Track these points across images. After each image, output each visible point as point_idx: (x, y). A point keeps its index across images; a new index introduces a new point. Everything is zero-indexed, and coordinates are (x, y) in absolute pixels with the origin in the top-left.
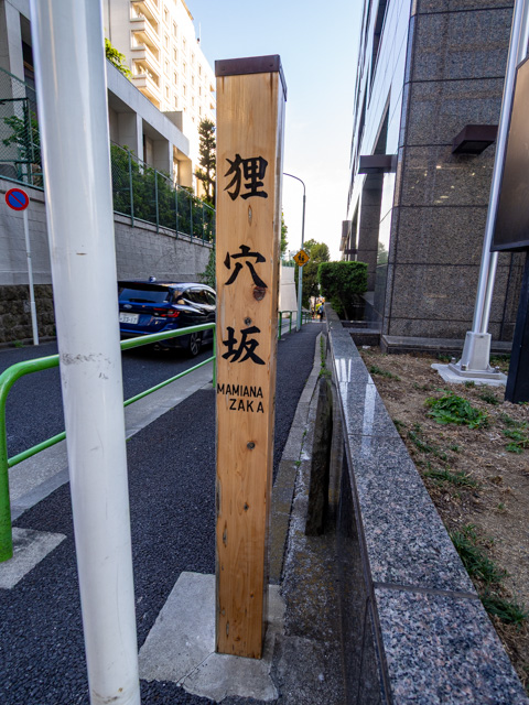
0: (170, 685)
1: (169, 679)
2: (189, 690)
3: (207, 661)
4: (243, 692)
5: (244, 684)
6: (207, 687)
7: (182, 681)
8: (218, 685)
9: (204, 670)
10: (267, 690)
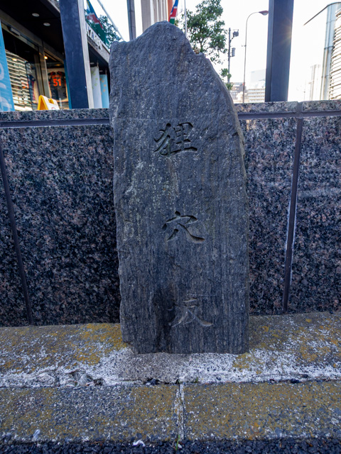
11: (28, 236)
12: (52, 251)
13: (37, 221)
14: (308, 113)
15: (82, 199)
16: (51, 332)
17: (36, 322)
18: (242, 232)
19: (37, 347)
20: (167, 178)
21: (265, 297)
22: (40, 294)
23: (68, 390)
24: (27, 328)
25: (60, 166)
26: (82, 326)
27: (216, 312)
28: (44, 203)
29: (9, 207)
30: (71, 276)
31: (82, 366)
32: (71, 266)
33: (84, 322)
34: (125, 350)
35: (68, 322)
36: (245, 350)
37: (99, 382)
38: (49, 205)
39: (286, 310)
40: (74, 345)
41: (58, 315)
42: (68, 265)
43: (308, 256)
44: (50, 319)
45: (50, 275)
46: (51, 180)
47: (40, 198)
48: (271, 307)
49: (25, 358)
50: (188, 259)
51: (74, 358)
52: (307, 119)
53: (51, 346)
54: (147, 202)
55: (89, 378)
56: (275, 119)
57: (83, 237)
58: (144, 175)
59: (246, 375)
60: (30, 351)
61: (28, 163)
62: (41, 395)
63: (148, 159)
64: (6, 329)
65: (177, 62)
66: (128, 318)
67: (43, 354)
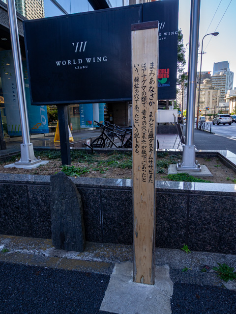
0: (172, 301)
1: (169, 302)
2: (172, 294)
3: (158, 288)
4: (168, 275)
5: (165, 274)
6: (169, 287)
7: (169, 297)
8: (168, 283)
9: (163, 288)
10: (166, 268)
11: (33, 212)
12: (39, 217)
13: (35, 208)
14: (103, 188)
15: (47, 204)
16: (37, 240)
17: (33, 237)
18: (79, 220)
19: (32, 244)
20: (62, 205)
21: (96, 237)
22: (35, 229)
23: (36, 256)
24: (31, 238)
25: (41, 195)
26: (45, 240)
27: (75, 240)
28: (37, 204)
29: (29, 204)
30: (43, 224)
31: (41, 250)
32: (43, 221)
33: (47, 238)
34: (53, 248)
35: (42, 238)
36: (83, 252)
37: (44, 255)
38: (38, 205)
39: (103, 242)
40: (42, 245)
41: (40, 235)
42: (42, 221)
43: (107, 226)
44: (38, 236)
45: (38, 223)
46: (39, 198)
47: (36, 203)
48: (98, 240)
49: (29, 247)
50: (68, 225)
51: (40, 248)
52: (102, 190)
53: (36, 244)
54: (58, 211)
55: (42, 254)
56: (94, 189)
57: (47, 214)
58: (57, 204)
59: (79, 258)
60: (30, 245)
61: (34, 194)
62: (30, 256)
63: (58, 201)
64: (26, 238)
65: (64, 181)
66: (54, 239)
67: (33, 246)
